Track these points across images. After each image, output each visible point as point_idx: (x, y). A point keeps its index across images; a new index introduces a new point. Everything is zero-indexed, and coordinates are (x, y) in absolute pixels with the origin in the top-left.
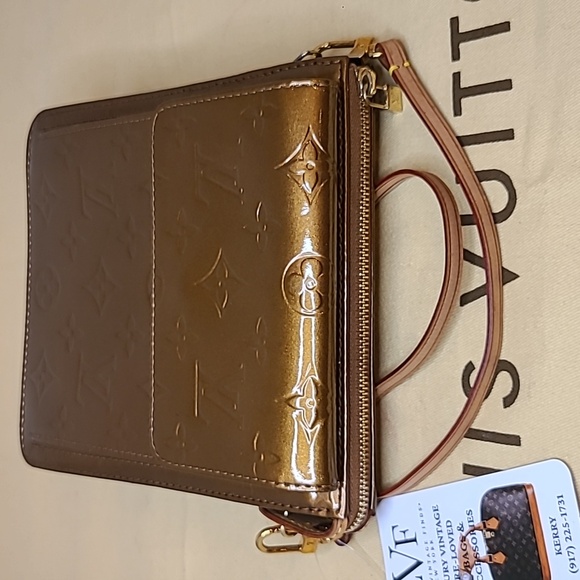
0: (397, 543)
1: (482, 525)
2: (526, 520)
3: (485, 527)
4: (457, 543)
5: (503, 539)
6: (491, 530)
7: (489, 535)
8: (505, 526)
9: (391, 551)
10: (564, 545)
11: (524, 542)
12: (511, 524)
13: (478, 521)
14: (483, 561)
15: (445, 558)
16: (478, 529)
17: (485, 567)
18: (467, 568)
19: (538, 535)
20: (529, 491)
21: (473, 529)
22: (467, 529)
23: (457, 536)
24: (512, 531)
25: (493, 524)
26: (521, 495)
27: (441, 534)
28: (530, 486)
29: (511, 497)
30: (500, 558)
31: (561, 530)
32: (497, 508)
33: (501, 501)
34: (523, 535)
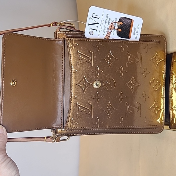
0: (93, 17)
1: (118, 23)
2: (129, 26)
3: (119, 23)
4: (110, 23)
5: (122, 27)
6: (120, 24)
7: (119, 25)
8: (124, 25)
9: (90, 18)
10: (136, 33)
11: (127, 29)
12: (125, 25)
13: (117, 21)
14: (116, 29)
15: (105, 25)
16: (117, 23)
17: (116, 31)
18: (111, 29)
19: (131, 29)
20: (132, 21)
21: (115, 23)
22: (114, 22)
23: (111, 22)
24: (125, 26)
25: (121, 23)
26: (130, 21)
27: (106, 20)
28: (133, 20)
29: (128, 20)
30: (120, 30)
31: (136, 31)
32: (123, 21)
33: (125, 20)
34: (127, 28)
